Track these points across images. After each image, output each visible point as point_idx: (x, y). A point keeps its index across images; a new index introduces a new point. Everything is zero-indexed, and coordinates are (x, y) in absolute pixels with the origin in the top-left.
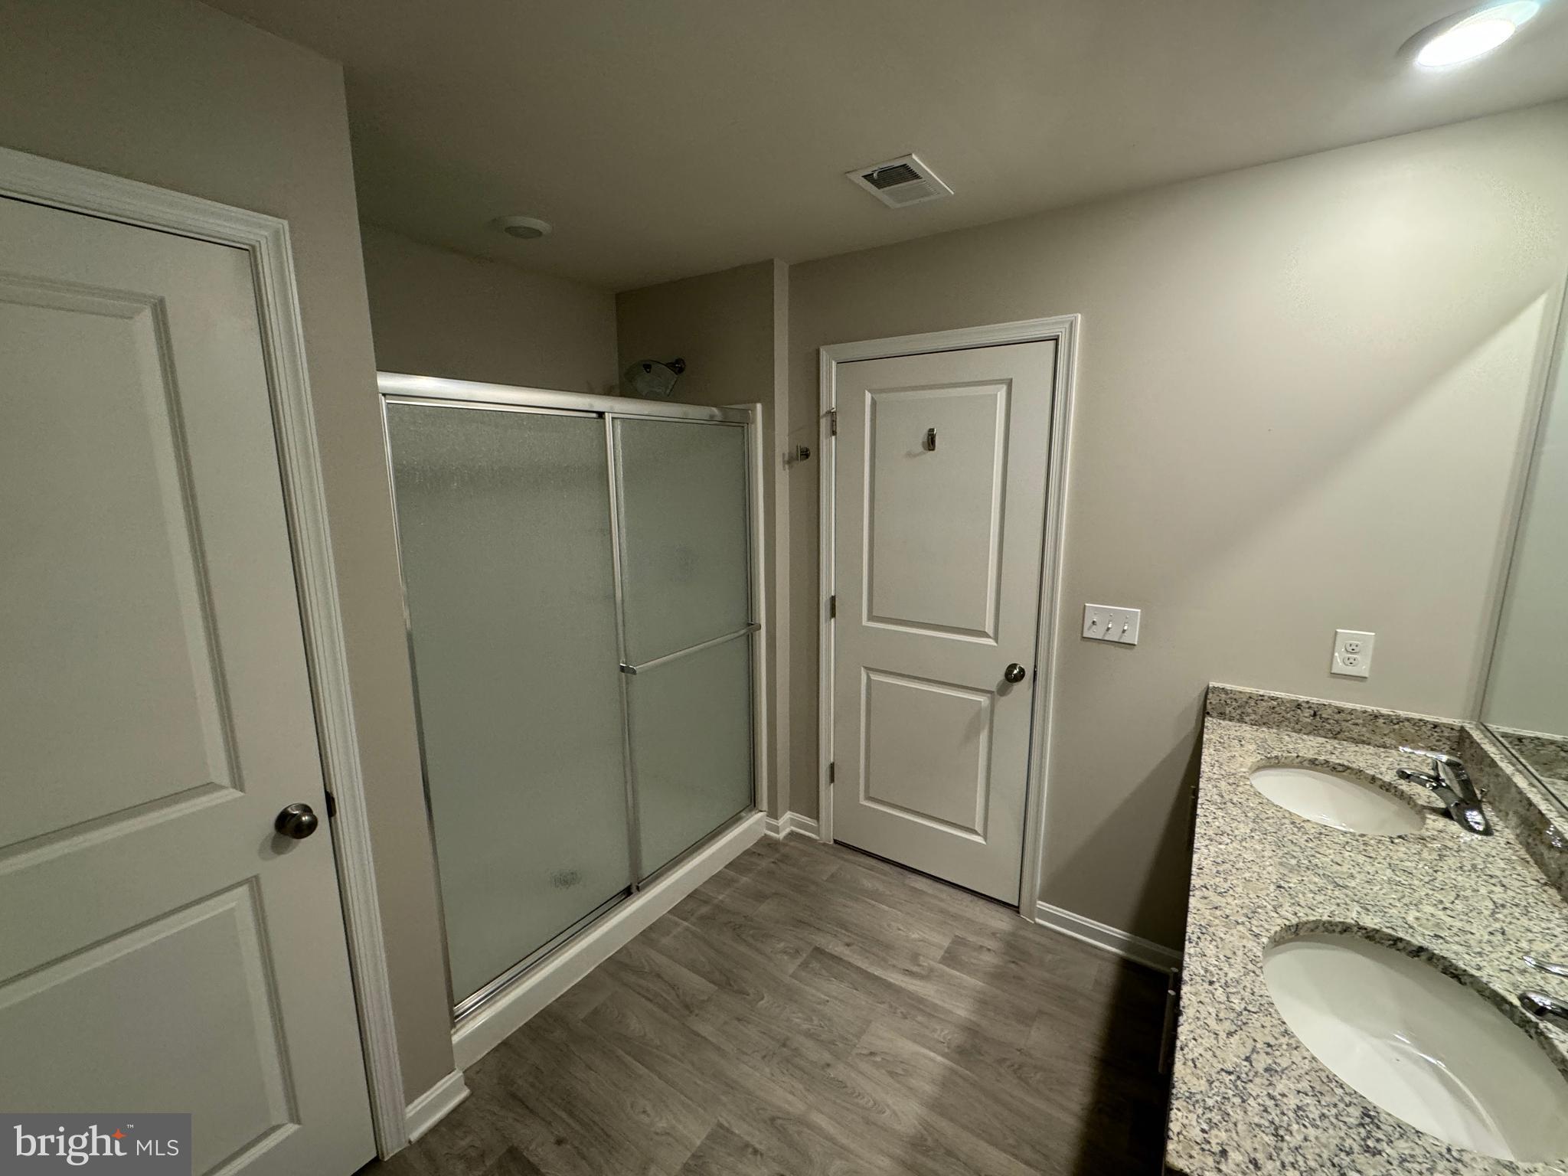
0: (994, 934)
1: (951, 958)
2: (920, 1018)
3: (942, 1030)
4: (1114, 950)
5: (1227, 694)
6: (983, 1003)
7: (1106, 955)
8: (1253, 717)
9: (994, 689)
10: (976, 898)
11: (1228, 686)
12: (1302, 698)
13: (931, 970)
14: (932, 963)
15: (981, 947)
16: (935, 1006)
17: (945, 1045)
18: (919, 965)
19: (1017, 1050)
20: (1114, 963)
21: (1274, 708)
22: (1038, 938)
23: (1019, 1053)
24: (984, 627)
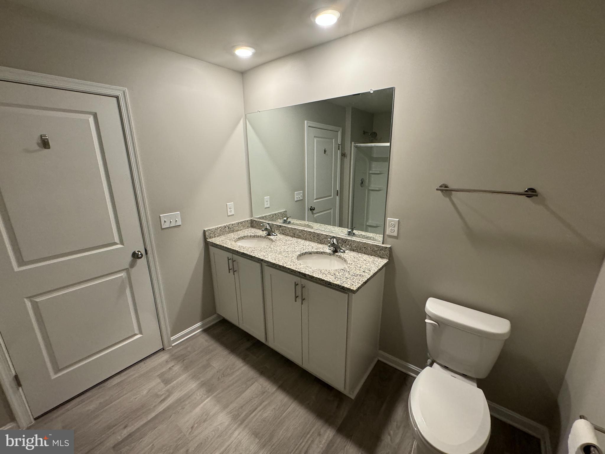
0: (167, 362)
1: (166, 382)
2: (187, 402)
3: (197, 395)
4: (199, 331)
5: (210, 230)
6: (194, 377)
7: (198, 334)
8: (217, 234)
9: (127, 267)
10: (144, 361)
11: (210, 228)
12: (225, 225)
13: (168, 391)
14: (164, 390)
15: (170, 368)
16: (185, 395)
17: (203, 396)
18: (162, 395)
19: (217, 373)
20: (202, 334)
21: (221, 230)
22: (179, 349)
23: (218, 373)
24: (115, 241)
